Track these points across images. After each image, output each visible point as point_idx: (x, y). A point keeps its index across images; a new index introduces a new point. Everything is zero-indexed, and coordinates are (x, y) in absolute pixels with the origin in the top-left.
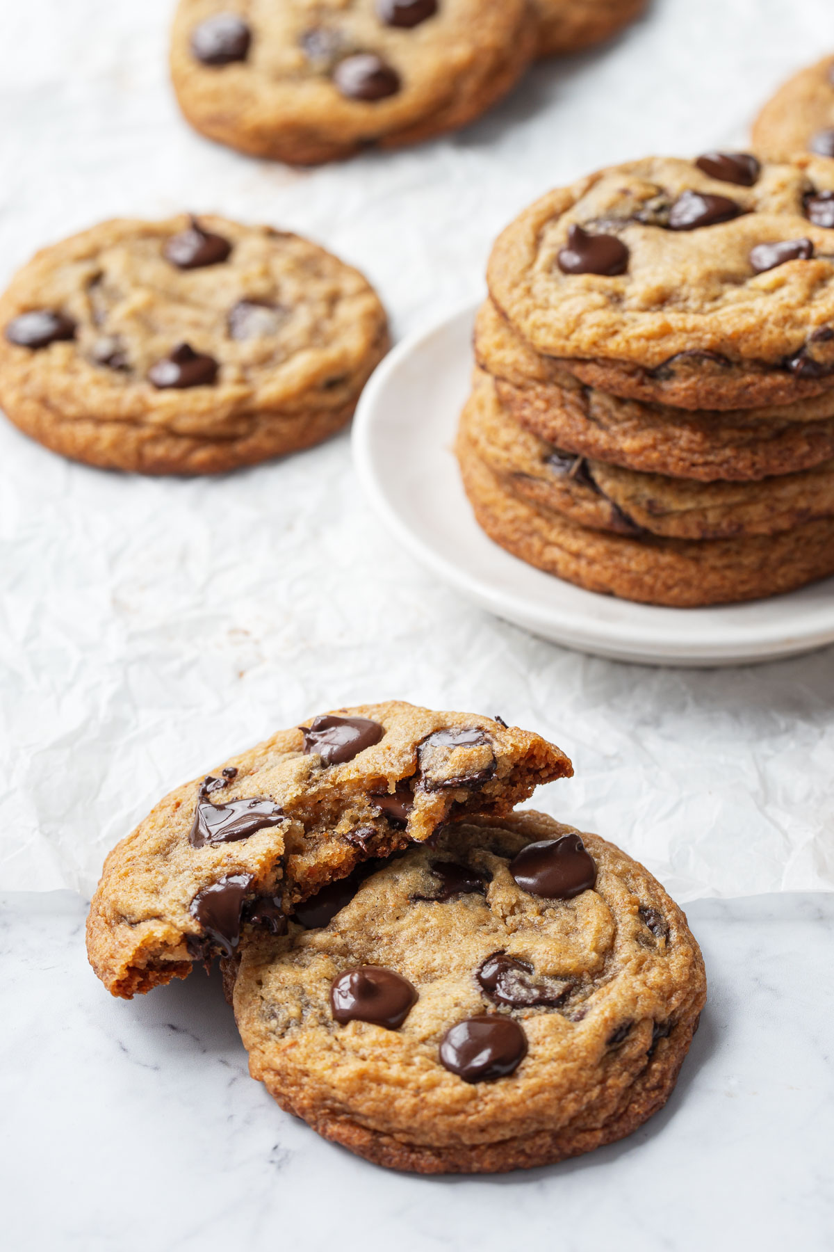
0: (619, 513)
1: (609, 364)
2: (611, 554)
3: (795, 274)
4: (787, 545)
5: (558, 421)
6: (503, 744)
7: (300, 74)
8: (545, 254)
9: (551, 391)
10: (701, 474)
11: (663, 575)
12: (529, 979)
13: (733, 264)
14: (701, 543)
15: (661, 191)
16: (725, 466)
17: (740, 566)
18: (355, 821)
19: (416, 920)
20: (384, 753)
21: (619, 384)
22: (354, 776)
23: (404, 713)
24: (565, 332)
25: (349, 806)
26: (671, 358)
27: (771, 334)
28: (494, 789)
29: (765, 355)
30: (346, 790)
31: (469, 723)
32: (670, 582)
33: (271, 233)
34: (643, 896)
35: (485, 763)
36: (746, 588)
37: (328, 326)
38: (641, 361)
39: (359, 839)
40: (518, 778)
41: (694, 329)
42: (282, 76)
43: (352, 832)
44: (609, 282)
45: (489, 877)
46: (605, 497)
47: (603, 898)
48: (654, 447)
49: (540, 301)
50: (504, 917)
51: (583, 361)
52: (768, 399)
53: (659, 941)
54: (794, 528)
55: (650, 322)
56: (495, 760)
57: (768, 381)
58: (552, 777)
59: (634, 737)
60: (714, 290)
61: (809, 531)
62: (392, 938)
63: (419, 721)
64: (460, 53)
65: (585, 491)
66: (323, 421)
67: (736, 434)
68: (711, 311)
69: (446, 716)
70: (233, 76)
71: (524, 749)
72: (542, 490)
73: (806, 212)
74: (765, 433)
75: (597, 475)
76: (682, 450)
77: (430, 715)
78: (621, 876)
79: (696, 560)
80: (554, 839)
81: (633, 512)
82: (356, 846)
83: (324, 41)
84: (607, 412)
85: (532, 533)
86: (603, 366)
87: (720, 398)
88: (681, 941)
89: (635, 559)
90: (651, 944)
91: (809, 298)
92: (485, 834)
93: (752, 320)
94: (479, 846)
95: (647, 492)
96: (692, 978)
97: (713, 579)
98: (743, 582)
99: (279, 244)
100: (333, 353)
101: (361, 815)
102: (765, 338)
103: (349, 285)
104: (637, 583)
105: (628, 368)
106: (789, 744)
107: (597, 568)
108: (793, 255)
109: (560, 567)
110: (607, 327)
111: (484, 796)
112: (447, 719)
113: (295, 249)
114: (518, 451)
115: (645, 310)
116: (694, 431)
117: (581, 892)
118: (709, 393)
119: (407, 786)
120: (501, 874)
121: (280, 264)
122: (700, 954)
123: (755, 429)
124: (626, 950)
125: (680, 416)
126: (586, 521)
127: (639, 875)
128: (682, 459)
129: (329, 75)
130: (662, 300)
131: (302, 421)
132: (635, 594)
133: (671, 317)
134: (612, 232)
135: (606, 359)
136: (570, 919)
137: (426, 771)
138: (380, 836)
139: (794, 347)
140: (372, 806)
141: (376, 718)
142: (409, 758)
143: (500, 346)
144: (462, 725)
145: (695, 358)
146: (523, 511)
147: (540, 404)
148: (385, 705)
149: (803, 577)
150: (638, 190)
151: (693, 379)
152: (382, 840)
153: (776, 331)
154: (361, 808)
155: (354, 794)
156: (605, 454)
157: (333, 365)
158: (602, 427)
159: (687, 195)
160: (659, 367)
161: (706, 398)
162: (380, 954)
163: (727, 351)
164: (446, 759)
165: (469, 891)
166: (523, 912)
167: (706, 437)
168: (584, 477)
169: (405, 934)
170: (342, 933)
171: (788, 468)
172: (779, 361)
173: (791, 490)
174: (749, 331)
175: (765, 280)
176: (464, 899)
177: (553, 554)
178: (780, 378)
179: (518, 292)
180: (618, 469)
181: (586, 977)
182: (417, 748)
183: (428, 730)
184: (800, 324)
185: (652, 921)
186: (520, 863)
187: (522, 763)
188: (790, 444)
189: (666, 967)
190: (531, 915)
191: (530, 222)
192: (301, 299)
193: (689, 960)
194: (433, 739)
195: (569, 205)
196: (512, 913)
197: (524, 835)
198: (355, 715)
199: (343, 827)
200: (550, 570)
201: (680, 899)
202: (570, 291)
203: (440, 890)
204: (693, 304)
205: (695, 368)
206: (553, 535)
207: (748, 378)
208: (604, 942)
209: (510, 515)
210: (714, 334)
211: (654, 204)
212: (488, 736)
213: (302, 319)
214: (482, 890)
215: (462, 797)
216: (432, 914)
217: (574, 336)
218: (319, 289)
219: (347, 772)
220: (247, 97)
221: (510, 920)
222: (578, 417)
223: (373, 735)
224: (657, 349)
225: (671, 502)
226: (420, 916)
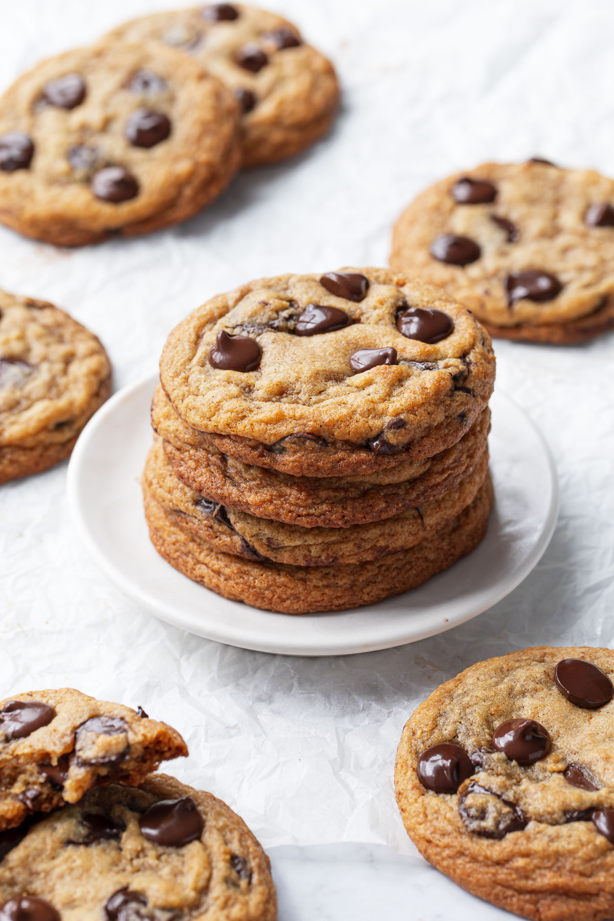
0: (247, 546)
1: (239, 440)
2: (242, 573)
3: (381, 376)
4: (372, 570)
5: (203, 477)
6: (136, 734)
7: (67, 179)
8: (202, 350)
9: (201, 454)
10: (304, 522)
11: (279, 591)
12: (144, 911)
13: (336, 365)
14: (307, 569)
15: (292, 302)
16: (322, 517)
17: (336, 585)
18: (27, 783)
19: (66, 860)
20: (51, 734)
21: (245, 455)
22: (27, 751)
23: (71, 701)
24: (208, 415)
25: (24, 772)
26: (283, 439)
27: (358, 424)
28: (129, 765)
29: (353, 439)
30: (21, 761)
31: (115, 712)
32: (284, 596)
33: (31, 305)
34: (235, 847)
35: (121, 748)
36: (341, 602)
37: (62, 381)
38: (261, 439)
39: (27, 798)
40: (148, 757)
41: (301, 418)
42: (53, 181)
43: (24, 793)
44: (243, 376)
45: (123, 828)
46: (237, 534)
47: (205, 848)
48: (271, 501)
49: (193, 389)
50: (132, 860)
51: (221, 436)
52: (354, 471)
53: (243, 883)
54: (376, 559)
55: (269, 410)
56: (129, 746)
57: (354, 457)
58: (173, 756)
59: (251, 711)
60: (320, 387)
61: (389, 561)
62: (47, 873)
63: (80, 709)
64: (183, 167)
65: (225, 528)
66: (52, 452)
67: (332, 494)
68: (315, 403)
69: (101, 705)
70: (20, 178)
71: (151, 738)
72: (195, 524)
73: (397, 323)
74: (354, 493)
75: (232, 517)
76: (291, 504)
77: (89, 704)
78: (221, 830)
79: (304, 581)
80: (176, 798)
81: (257, 546)
82: (25, 804)
83: (85, 155)
84: (238, 473)
85: (187, 554)
86: (234, 441)
87: (318, 469)
88: (261, 883)
89: (259, 578)
90: (236, 885)
91: (389, 395)
92: (125, 793)
93: (344, 411)
94: (120, 802)
95: (267, 532)
96: (265, 912)
97: (316, 595)
98: (337, 597)
99: (36, 313)
100: (62, 403)
101: (32, 779)
102: (353, 425)
103: (82, 347)
104: (260, 596)
105: (252, 443)
106: (364, 720)
107: (231, 583)
108: (380, 361)
109: (206, 580)
110: (238, 413)
111: (122, 770)
112: (101, 708)
113: (46, 317)
114: (177, 494)
115: (269, 400)
116: (300, 491)
117: (190, 842)
118: (310, 465)
119: (66, 759)
120: (132, 826)
121: (33, 330)
122: (275, 894)
123: (346, 490)
124: (217, 890)
125: (290, 480)
126: (225, 549)
127: (234, 829)
128: (290, 511)
129: (88, 181)
130: (281, 392)
131: (36, 453)
132: (258, 604)
133: (285, 407)
134: (252, 336)
135: (236, 436)
136: (179, 864)
137: (80, 750)
138: (44, 796)
139: (374, 433)
140: (40, 773)
141: (51, 703)
142: (68, 739)
143: (167, 417)
144: (111, 714)
145: (300, 439)
146: (182, 537)
147: (192, 464)
148: (61, 690)
149: (383, 595)
150: (275, 303)
151: (299, 454)
152: (46, 799)
153: (362, 420)
154: (32, 775)
155: (27, 763)
156: (235, 504)
157: (62, 412)
158: (235, 484)
159: (311, 308)
160: (274, 444)
161: (308, 469)
162: (37, 885)
163: (325, 435)
164: (94, 743)
165: (109, 837)
166: (146, 856)
167: (309, 495)
168: (223, 517)
169: (57, 871)
170: (11, 869)
171: (369, 520)
172: (364, 443)
173: (374, 533)
174: (341, 420)
175: (358, 379)
176: (104, 845)
177: (202, 570)
178: (363, 455)
179: (178, 380)
180: (245, 515)
181: (186, 910)
182: (75, 732)
183: (86, 717)
184: (380, 415)
185: (239, 867)
186: (149, 817)
187: (151, 746)
188: (371, 502)
189: (246, 904)
190: (151, 860)
191: (195, 323)
192: (45, 359)
193: (264, 898)
194: (88, 723)
195: (224, 311)
196: (138, 857)
197: (154, 794)
198: (37, 699)
199: (17, 788)
200: (200, 581)
201: (267, 844)
202: (215, 383)
203: (88, 836)
204: (303, 397)
205: (300, 446)
206: (202, 557)
207: (340, 455)
208: (202, 883)
209: (173, 538)
210: (315, 421)
211: (285, 314)
212: (126, 726)
213: (44, 375)
214: (117, 837)
215: (104, 772)
216: (77, 856)
217: (213, 419)
218: (59, 351)
219: (23, 747)
220: (28, 195)
221: (136, 862)
222: (218, 475)
223: (48, 716)
224: (273, 432)
225: (283, 539)
226: (69, 857)
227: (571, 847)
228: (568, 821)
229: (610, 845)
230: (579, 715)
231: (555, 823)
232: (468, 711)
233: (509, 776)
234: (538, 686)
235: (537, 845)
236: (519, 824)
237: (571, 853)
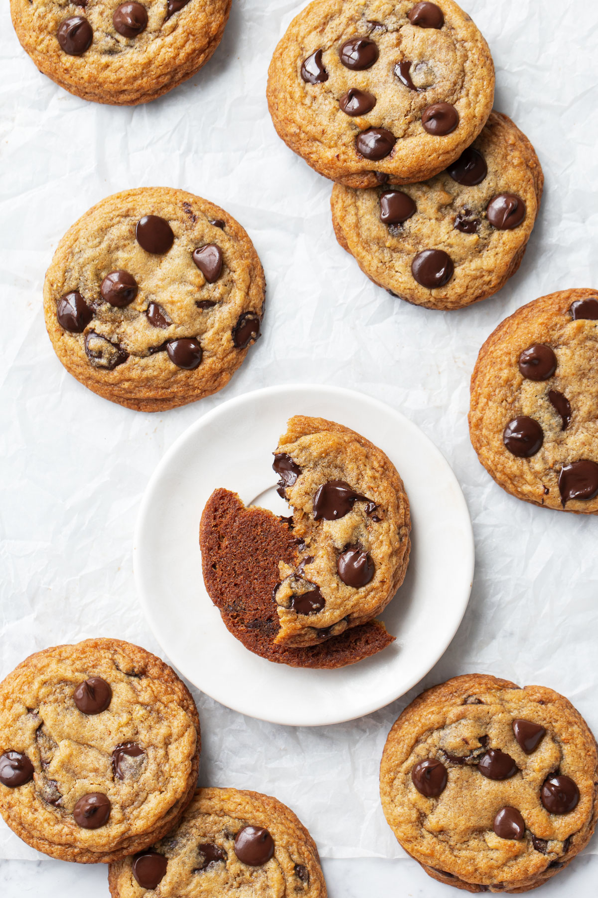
166: (243, 875)
227: (155, 373)
228: (152, 354)
229: (178, 368)
230: (153, 261)
231: (143, 357)
232: (84, 270)
233: (113, 321)
234: (126, 242)
235: (135, 374)
236: (123, 357)
237: (156, 377)
